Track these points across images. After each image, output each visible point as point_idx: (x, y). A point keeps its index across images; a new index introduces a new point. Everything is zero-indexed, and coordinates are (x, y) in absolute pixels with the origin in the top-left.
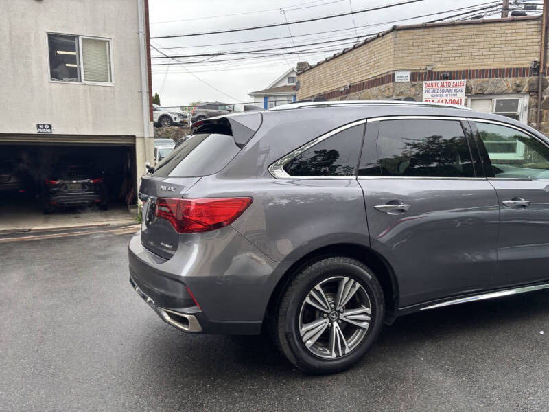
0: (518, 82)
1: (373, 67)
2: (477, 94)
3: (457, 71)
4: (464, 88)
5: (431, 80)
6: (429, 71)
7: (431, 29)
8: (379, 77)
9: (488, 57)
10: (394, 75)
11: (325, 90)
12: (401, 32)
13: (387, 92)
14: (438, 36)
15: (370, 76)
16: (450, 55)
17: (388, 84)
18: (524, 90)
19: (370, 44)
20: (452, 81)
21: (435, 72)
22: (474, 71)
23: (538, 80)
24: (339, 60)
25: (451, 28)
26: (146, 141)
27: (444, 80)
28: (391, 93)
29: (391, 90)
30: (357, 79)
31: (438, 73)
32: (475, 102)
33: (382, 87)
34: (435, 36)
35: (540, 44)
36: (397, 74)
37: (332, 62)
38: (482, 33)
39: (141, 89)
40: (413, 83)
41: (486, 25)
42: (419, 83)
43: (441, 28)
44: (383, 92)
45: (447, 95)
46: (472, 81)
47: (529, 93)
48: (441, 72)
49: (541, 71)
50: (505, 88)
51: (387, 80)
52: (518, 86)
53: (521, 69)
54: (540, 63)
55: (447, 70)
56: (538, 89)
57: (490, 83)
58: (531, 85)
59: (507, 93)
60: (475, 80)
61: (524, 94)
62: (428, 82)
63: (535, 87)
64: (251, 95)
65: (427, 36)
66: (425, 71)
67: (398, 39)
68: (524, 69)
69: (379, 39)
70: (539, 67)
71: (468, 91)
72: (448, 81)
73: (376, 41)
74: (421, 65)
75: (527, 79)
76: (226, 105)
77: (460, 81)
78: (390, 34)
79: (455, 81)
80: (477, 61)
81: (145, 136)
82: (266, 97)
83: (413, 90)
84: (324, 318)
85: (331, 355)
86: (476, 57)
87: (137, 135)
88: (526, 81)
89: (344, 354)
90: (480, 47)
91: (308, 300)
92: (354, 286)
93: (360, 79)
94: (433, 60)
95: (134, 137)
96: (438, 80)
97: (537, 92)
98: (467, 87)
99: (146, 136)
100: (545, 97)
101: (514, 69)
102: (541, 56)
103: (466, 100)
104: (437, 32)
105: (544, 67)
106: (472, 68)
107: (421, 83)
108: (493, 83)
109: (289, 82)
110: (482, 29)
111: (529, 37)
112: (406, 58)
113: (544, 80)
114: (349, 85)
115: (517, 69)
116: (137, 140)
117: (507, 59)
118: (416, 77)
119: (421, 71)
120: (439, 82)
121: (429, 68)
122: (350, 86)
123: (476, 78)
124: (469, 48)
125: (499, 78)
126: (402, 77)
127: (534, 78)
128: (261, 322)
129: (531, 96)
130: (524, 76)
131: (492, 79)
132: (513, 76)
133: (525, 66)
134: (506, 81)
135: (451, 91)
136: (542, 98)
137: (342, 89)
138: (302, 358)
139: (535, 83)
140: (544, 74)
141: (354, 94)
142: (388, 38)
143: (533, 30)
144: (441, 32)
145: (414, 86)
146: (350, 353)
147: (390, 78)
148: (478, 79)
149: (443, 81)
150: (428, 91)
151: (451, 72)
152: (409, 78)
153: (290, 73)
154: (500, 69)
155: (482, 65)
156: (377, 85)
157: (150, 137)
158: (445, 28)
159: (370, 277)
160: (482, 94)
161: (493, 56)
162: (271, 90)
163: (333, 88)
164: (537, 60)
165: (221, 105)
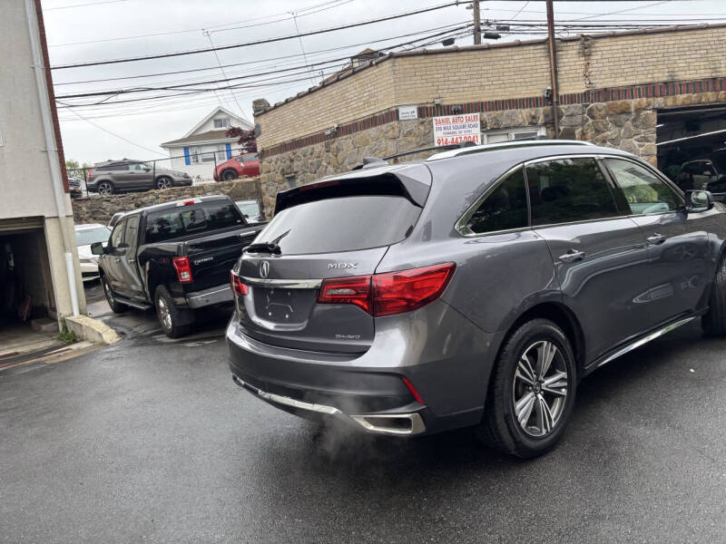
0: (533, 113)
1: (367, 102)
2: (492, 129)
3: (469, 104)
4: (479, 123)
5: (441, 115)
6: (438, 105)
7: (434, 56)
8: (377, 115)
9: (498, 86)
10: (397, 111)
11: (301, 135)
12: (400, 60)
13: (390, 133)
14: (442, 64)
15: (366, 114)
16: (457, 86)
17: (391, 123)
18: (540, 122)
19: (360, 74)
20: (464, 116)
21: (444, 106)
22: (486, 103)
23: (553, 110)
24: (317, 96)
25: (455, 54)
26: (63, 221)
27: (455, 114)
28: (396, 134)
29: (397, 130)
30: (347, 118)
31: (448, 106)
32: (491, 138)
33: (384, 127)
34: (438, 64)
35: (549, 70)
36: (402, 110)
37: (307, 98)
38: (488, 60)
39: (46, 148)
40: (421, 120)
41: (493, 51)
42: (427, 119)
43: (444, 55)
44: (386, 133)
45: (461, 132)
46: (485, 115)
47: (545, 124)
48: (451, 106)
49: (555, 100)
50: (521, 121)
51: (390, 118)
52: (534, 117)
53: (533, 98)
54: (552, 90)
55: (457, 102)
56: (553, 119)
57: (504, 115)
58: (546, 116)
59: (524, 127)
60: (489, 113)
61: (540, 126)
62: (438, 118)
63: (551, 118)
64: (164, 146)
65: (429, 65)
66: (432, 105)
67: (397, 68)
68: (537, 98)
69: (371, 69)
70: (552, 95)
71: (483, 125)
72: (461, 116)
73: (367, 70)
74: (427, 99)
75: (541, 109)
76: (141, 163)
77: (473, 114)
78: (386, 62)
79: (468, 115)
80: (487, 91)
81: (60, 216)
82: (186, 149)
83: (422, 128)
84: (530, 391)
85: (541, 432)
86: (487, 87)
87: (46, 216)
88: (541, 111)
89: (551, 428)
90: (489, 76)
91: (518, 373)
92: (552, 350)
93: (352, 118)
94: (439, 91)
95: (41, 219)
96: (449, 114)
97: (554, 123)
98: (481, 122)
99: (62, 215)
100: (562, 128)
101: (527, 99)
102: (552, 82)
103: (482, 136)
104: (440, 59)
105: (557, 95)
106: (484, 100)
107: (430, 119)
108: (507, 116)
109: (216, 127)
110: (488, 56)
111: (538, 63)
112: (410, 90)
113: (559, 109)
114: (336, 126)
115: (530, 99)
116: (47, 222)
117: (518, 89)
118: (424, 112)
119: (428, 106)
120: (451, 117)
121: (437, 101)
122: (337, 128)
123: (490, 110)
124: (477, 76)
125: (513, 110)
126: (408, 113)
127: (549, 108)
128: (482, 407)
129: (547, 128)
130: (537, 106)
131: (506, 112)
132: (527, 107)
133: (537, 95)
134: (521, 113)
135: (464, 127)
136: (559, 130)
137: (328, 132)
138: (520, 442)
139: (549, 113)
140: (557, 102)
141: (345, 137)
142: (384, 67)
143: (541, 55)
144: (445, 59)
145: (422, 123)
146: (557, 426)
147: (392, 115)
148: (492, 112)
149: (455, 116)
150: (440, 129)
151: (462, 105)
152: (416, 114)
153: (215, 115)
154: (513, 100)
155: (493, 96)
156: (376, 125)
157: (67, 216)
158: (449, 55)
159: (563, 337)
160: (498, 129)
161: (503, 86)
162: (191, 138)
163: (313, 131)
164: (549, 88)
165: (133, 163)
